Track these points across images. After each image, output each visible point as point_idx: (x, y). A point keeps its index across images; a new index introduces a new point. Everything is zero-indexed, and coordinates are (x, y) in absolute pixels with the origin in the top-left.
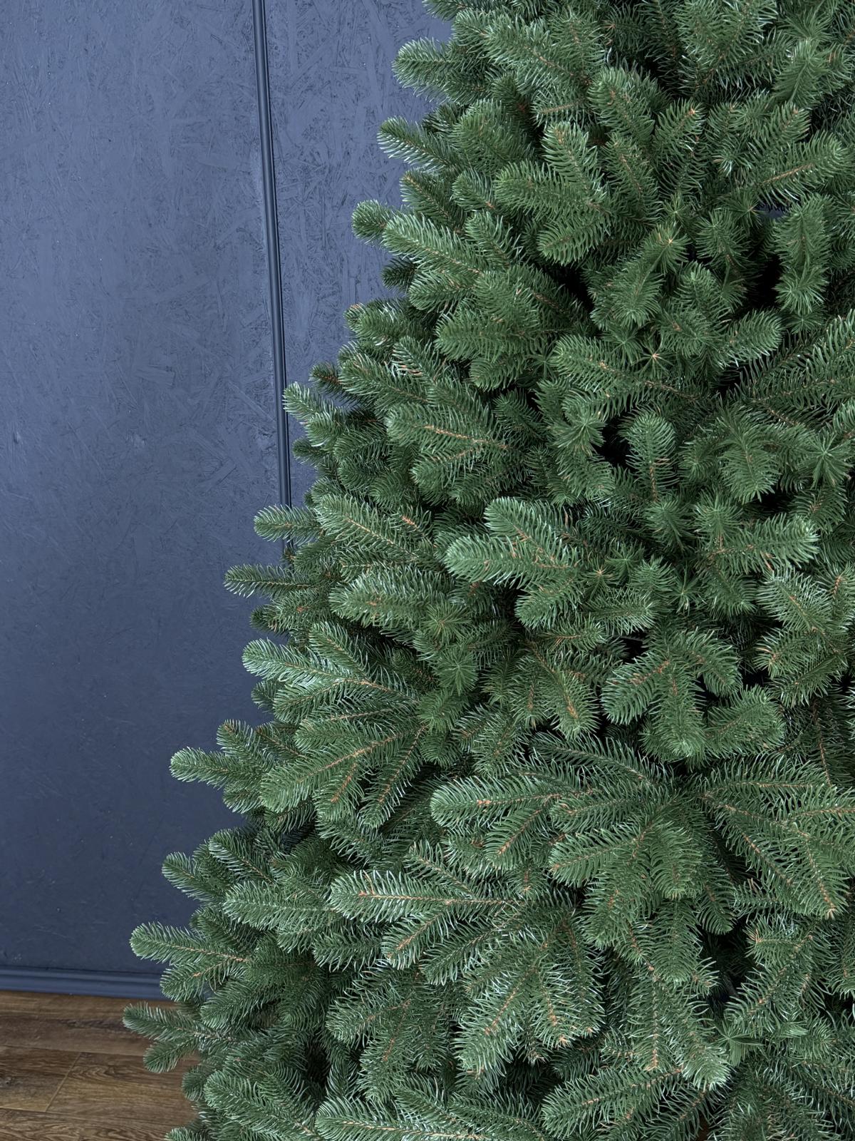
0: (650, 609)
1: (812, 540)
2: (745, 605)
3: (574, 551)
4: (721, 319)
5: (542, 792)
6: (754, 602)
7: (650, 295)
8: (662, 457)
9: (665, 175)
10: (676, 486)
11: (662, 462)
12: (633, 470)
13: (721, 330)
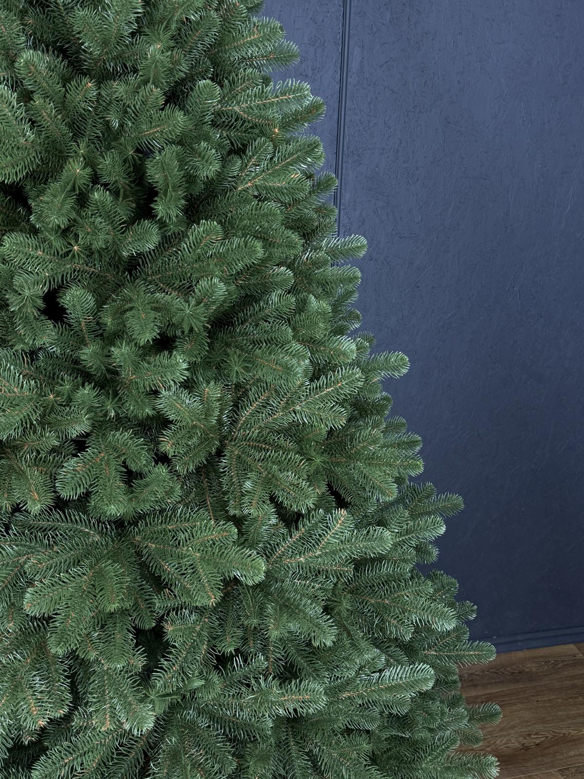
0: (87, 419)
1: (184, 367)
2: (148, 411)
3: (33, 382)
4: (120, 224)
5: (19, 555)
6: (154, 409)
7: (67, 206)
8: (89, 316)
9: (77, 126)
10: (101, 335)
11: (89, 319)
12: (70, 326)
13: (121, 231)
